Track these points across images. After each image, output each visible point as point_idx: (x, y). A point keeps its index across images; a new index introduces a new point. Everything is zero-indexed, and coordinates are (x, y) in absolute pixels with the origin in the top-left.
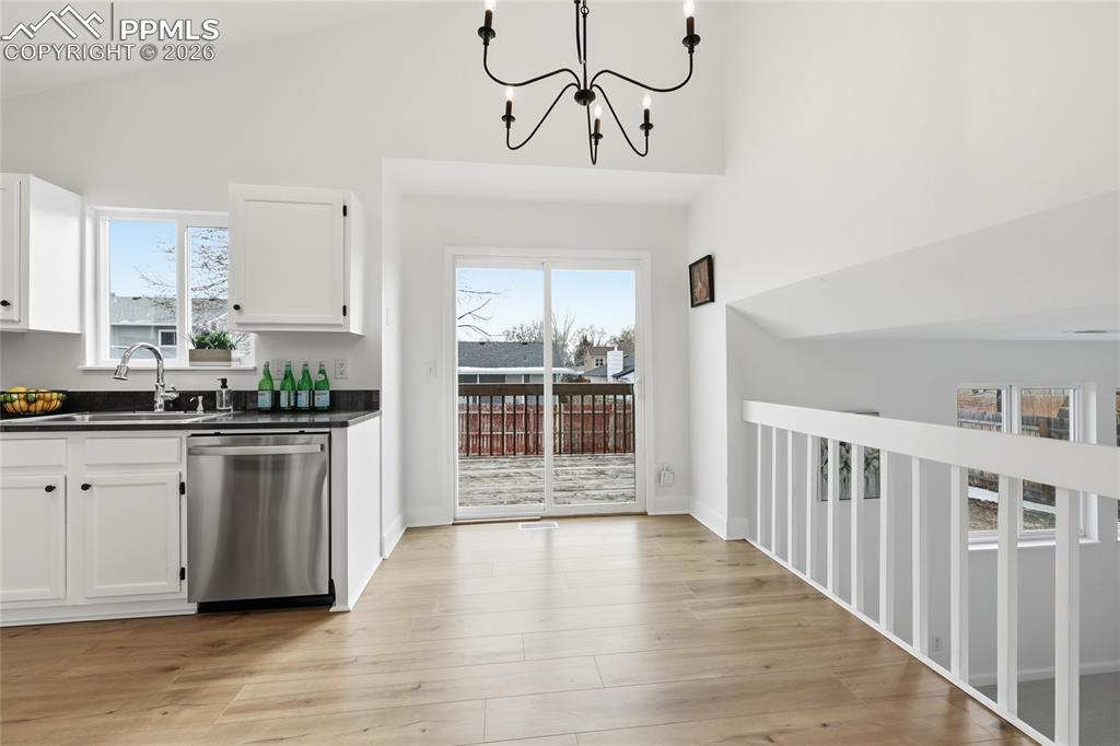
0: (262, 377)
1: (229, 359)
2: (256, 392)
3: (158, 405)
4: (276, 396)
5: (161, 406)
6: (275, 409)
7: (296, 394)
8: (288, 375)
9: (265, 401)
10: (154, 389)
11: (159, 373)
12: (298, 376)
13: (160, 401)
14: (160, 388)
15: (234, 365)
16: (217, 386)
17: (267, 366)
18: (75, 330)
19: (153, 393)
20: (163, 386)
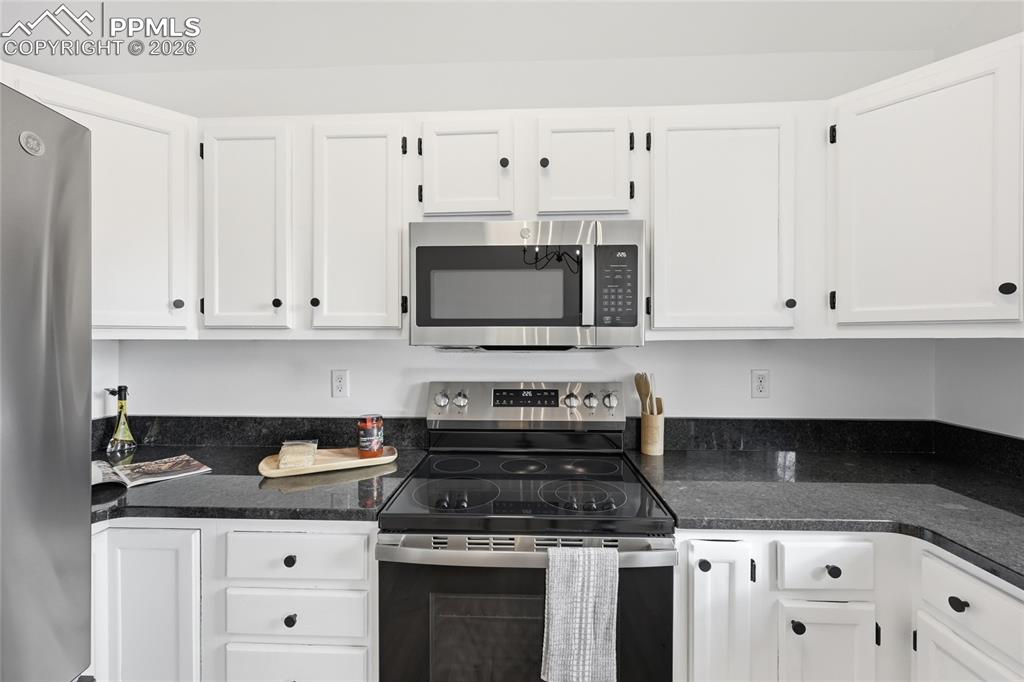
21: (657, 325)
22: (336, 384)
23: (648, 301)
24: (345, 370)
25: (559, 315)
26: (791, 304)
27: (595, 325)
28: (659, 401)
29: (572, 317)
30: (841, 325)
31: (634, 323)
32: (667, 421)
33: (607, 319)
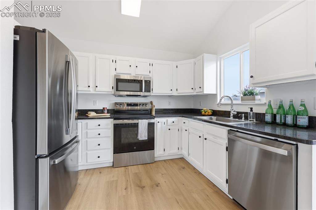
0: (267, 107)
1: (254, 100)
2: (265, 114)
3: (231, 116)
4: (274, 116)
5: (232, 116)
6: (273, 123)
7: (285, 117)
8: (281, 107)
9: (268, 118)
10: (230, 110)
11: (232, 105)
12: (286, 107)
13: (232, 115)
14: (232, 110)
15: (257, 102)
16: (248, 110)
17: (270, 102)
18: (215, 93)
19: (230, 111)
20: (233, 110)
21: (153, 92)
22: (95, 103)
23: (152, 89)
24: (97, 100)
25: (139, 90)
26: (171, 90)
27: (145, 92)
28: (154, 106)
29: (141, 91)
30: (178, 93)
31: (150, 92)
32: (155, 109)
33: (146, 91)
